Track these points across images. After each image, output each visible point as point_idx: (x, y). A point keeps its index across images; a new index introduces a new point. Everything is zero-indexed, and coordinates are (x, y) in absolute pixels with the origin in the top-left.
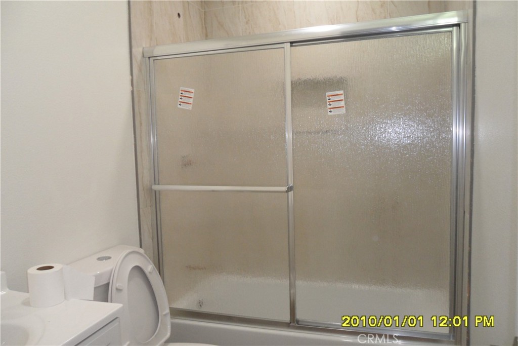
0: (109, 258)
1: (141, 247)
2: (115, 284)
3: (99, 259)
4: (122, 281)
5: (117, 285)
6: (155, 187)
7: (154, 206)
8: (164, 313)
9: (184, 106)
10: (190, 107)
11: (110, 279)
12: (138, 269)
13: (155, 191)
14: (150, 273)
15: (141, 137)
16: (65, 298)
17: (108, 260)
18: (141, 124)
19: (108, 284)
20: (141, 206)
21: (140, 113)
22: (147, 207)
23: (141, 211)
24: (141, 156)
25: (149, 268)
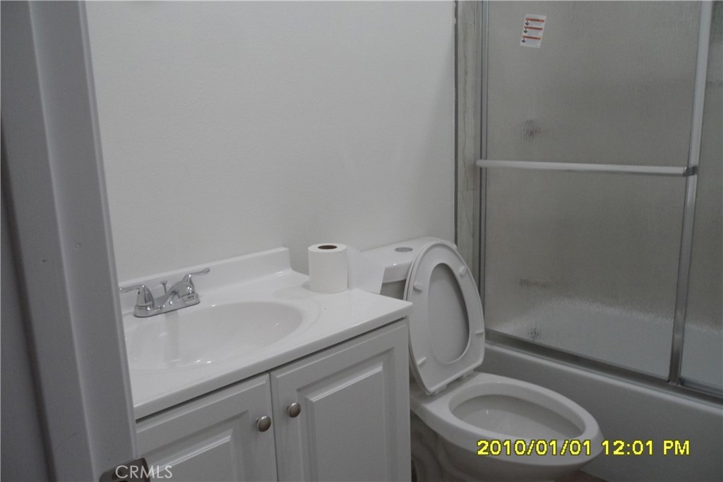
0: (411, 250)
1: (456, 242)
2: (413, 283)
3: (397, 250)
4: (422, 279)
5: (416, 284)
6: (481, 163)
7: (478, 190)
8: (477, 332)
9: (529, 44)
10: (538, 44)
11: (407, 276)
12: (444, 267)
13: (481, 168)
14: (461, 276)
15: (465, 92)
16: (348, 287)
17: (409, 253)
18: (466, 73)
19: (404, 281)
20: (459, 189)
21: (465, 56)
22: (467, 190)
23: (459, 194)
24: (464, 118)
25: (460, 269)
